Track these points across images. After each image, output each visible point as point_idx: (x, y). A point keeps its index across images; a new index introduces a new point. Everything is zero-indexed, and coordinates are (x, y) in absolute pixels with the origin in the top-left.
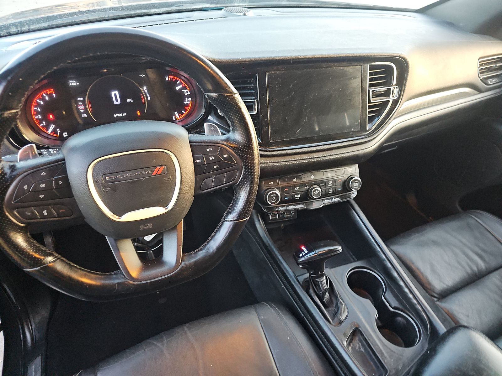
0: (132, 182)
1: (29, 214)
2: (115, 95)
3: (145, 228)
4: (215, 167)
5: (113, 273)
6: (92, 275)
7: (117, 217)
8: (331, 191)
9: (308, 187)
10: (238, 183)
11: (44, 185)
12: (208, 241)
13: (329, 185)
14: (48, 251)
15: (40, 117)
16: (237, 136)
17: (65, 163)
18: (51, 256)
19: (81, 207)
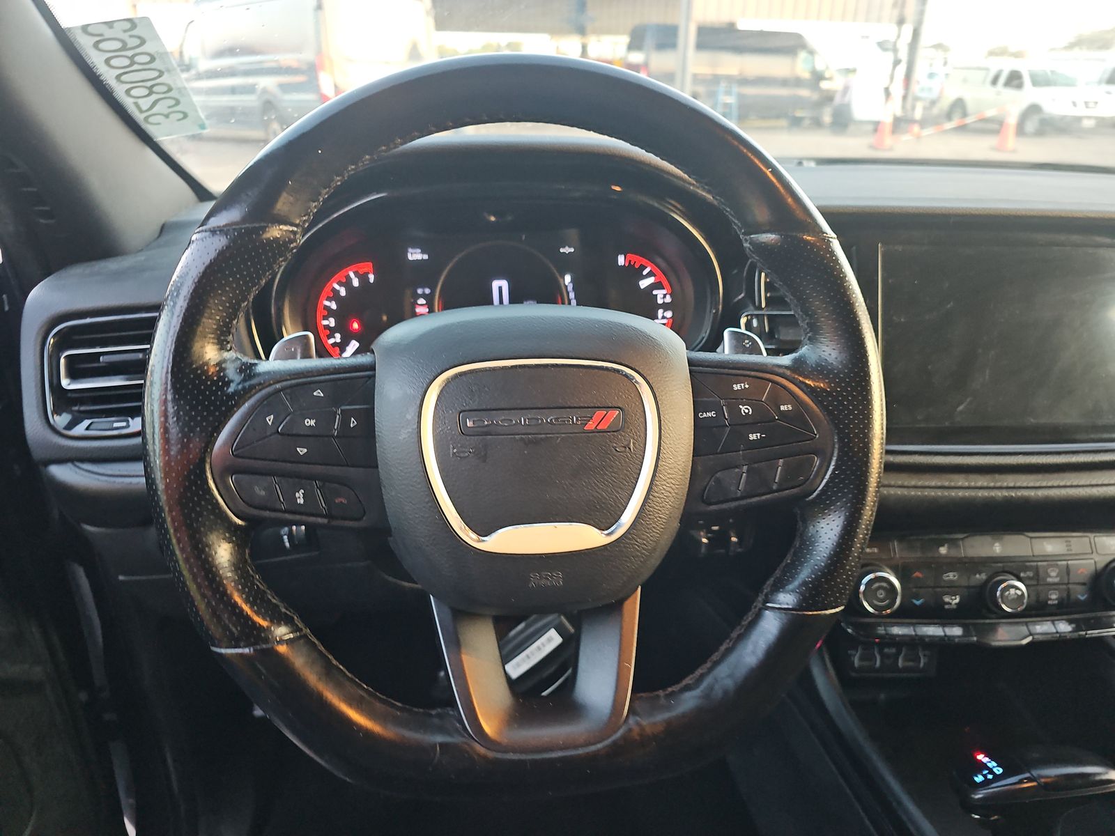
0: (530, 441)
1: (263, 493)
2: (500, 289)
3: (543, 582)
4: (752, 437)
5: (434, 712)
6: (378, 705)
7: (474, 536)
8: (1054, 597)
9: (983, 576)
10: (815, 494)
11: (312, 423)
12: (709, 664)
13: (1049, 580)
14: (283, 610)
15: (332, 322)
16: (827, 351)
17: (374, 376)
18: (286, 624)
19: (389, 495)
